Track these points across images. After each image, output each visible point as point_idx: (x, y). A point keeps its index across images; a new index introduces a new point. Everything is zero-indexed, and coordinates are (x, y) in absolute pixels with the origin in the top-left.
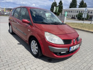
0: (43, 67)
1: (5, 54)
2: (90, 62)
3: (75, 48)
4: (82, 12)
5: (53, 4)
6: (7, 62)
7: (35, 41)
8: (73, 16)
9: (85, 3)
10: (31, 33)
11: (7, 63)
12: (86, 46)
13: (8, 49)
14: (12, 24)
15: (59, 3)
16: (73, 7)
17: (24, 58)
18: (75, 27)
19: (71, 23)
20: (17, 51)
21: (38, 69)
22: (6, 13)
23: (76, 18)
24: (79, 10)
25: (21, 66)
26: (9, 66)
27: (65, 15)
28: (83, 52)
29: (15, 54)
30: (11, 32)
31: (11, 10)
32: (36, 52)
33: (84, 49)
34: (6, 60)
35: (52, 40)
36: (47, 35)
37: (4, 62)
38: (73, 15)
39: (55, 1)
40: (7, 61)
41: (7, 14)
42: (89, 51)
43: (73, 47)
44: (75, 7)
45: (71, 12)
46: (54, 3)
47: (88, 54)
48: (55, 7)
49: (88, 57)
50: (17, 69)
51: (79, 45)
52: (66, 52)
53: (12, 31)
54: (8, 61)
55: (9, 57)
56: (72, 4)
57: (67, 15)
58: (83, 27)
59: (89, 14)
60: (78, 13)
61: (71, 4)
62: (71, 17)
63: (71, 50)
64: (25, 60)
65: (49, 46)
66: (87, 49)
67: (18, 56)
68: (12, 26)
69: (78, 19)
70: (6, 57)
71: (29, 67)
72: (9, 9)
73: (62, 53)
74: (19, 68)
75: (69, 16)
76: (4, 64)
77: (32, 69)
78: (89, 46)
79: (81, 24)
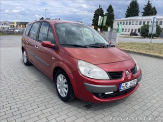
0: (76, 118)
1: (15, 98)
2: (157, 108)
3: (128, 86)
4: (148, 22)
5: (96, 12)
6: (19, 110)
7: (62, 76)
8: (134, 31)
9: (153, 7)
10: (57, 62)
11: (19, 112)
12: (152, 82)
13: (20, 90)
14: (27, 49)
15: (108, 10)
16: (132, 16)
17: (45, 104)
18: (135, 51)
19: (129, 44)
20: (35, 92)
21: (68, 120)
22: (17, 31)
23: (138, 33)
24: (142, 20)
25: (41, 117)
26: (22, 117)
27: (118, 30)
28: (146, 92)
29: (32, 97)
30: (25, 61)
31: (25, 25)
32: (66, 94)
33: (148, 87)
34: (18, 106)
35: (89, 74)
36: (81, 65)
37: (13, 110)
38: (132, 30)
39: (100, 7)
40: (18, 108)
41: (19, 32)
42: (156, 90)
43: (125, 84)
44: (137, 15)
45: (130, 24)
46: (98, 10)
47: (155, 95)
48: (100, 17)
49: (154, 101)
50: (34, 121)
51: (136, 80)
52: (114, 92)
53: (27, 60)
54: (20, 108)
55: (22, 102)
56: (130, 10)
57: (123, 29)
58: (149, 49)
59: (160, 26)
60: (142, 25)
61: (128, 10)
62: (129, 33)
63: (122, 88)
64: (47, 106)
65: (85, 83)
66: (154, 88)
67: (36, 101)
68: (26, 52)
69: (141, 36)
70: (17, 103)
71: (53, 117)
72: (22, 23)
73: (106, 93)
74: (38, 119)
75: (125, 32)
76: (14, 114)
77: (58, 121)
78: (157, 83)
79: (147, 44)
